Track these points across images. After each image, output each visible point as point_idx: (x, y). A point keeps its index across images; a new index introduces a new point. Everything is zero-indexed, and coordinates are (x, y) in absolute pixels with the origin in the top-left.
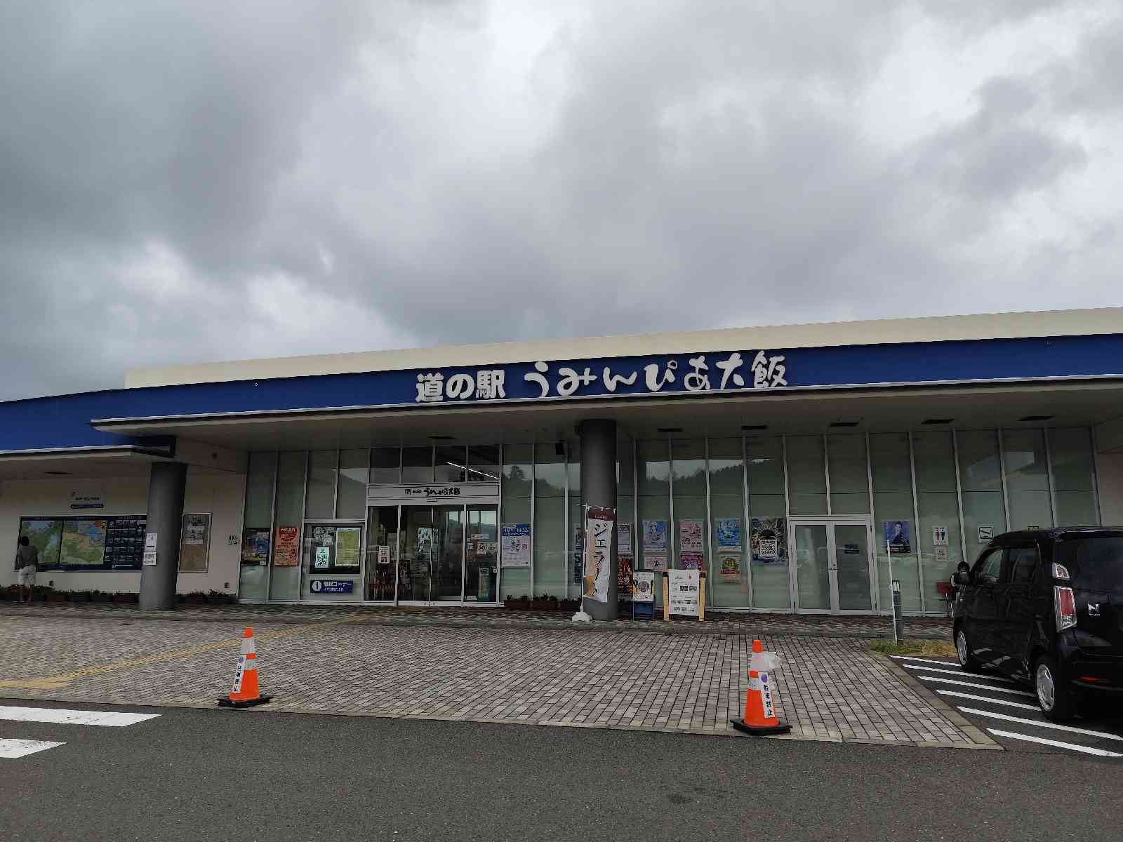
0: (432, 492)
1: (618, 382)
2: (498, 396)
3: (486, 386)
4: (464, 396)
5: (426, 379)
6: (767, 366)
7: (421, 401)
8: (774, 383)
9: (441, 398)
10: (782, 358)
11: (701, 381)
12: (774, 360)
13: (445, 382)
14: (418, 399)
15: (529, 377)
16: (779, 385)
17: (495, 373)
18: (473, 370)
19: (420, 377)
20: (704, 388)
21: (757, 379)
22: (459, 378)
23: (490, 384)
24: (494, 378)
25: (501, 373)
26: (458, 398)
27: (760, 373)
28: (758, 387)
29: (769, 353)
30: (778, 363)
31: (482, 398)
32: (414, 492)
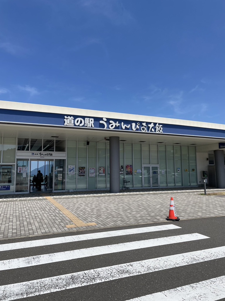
0: (42, 154)
1: (125, 127)
2: (92, 127)
3: (88, 123)
4: (81, 125)
5: (68, 118)
6: (159, 127)
7: (66, 125)
8: (160, 132)
9: (73, 125)
10: (162, 126)
11: (145, 129)
12: (161, 126)
13: (74, 119)
14: (65, 124)
15: (101, 122)
16: (161, 132)
17: (91, 119)
18: (84, 117)
19: (66, 117)
20: (145, 131)
21: (157, 130)
22: (79, 119)
23: (89, 123)
24: (90, 121)
25: (93, 119)
26: (79, 126)
27: (157, 129)
28: (157, 132)
29: (159, 124)
30: (161, 127)
31: (87, 127)
32: (35, 154)
